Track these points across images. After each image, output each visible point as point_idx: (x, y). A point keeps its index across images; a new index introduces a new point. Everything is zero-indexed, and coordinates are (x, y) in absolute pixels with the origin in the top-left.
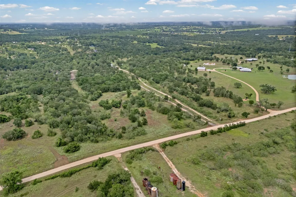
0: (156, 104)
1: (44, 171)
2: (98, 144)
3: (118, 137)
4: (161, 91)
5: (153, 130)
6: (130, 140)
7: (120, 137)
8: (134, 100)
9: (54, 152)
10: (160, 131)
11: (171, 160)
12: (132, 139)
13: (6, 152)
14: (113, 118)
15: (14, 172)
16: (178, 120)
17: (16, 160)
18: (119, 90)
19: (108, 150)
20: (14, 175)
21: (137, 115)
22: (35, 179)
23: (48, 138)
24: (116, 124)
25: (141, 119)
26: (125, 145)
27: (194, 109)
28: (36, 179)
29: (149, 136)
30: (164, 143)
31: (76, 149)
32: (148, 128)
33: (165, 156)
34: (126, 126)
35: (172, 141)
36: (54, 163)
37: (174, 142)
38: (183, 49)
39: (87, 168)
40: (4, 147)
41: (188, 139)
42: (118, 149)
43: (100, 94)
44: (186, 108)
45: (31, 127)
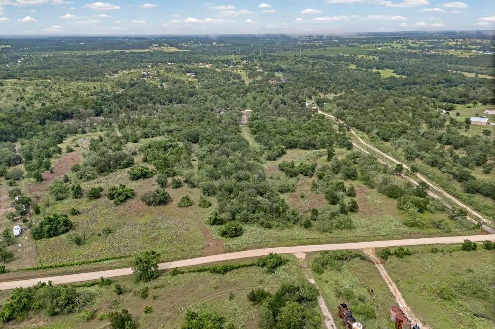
0: (379, 178)
1: (189, 258)
2: (270, 230)
3: (304, 225)
4: (390, 156)
5: (368, 223)
6: (324, 234)
7: (308, 225)
8: (338, 166)
9: (206, 232)
10: (380, 226)
11: (397, 282)
12: (327, 233)
13: (142, 221)
14: (298, 192)
15: (150, 251)
16: (419, 212)
17: (154, 235)
18: (314, 147)
19: (286, 244)
20: (150, 256)
21: (340, 193)
22: (175, 267)
23: (200, 210)
24: (303, 204)
25: (347, 200)
26: (313, 241)
27: (454, 196)
28: (177, 268)
29: (358, 232)
30: (385, 249)
31: (237, 233)
32: (359, 218)
33: (384, 273)
34: (319, 209)
35: (402, 249)
36: (203, 249)
37: (405, 250)
38: (443, 81)
39: (249, 266)
40: (141, 214)
41: (434, 250)
42: (301, 245)
43: (282, 150)
44: (436, 192)
45: (178, 189)
